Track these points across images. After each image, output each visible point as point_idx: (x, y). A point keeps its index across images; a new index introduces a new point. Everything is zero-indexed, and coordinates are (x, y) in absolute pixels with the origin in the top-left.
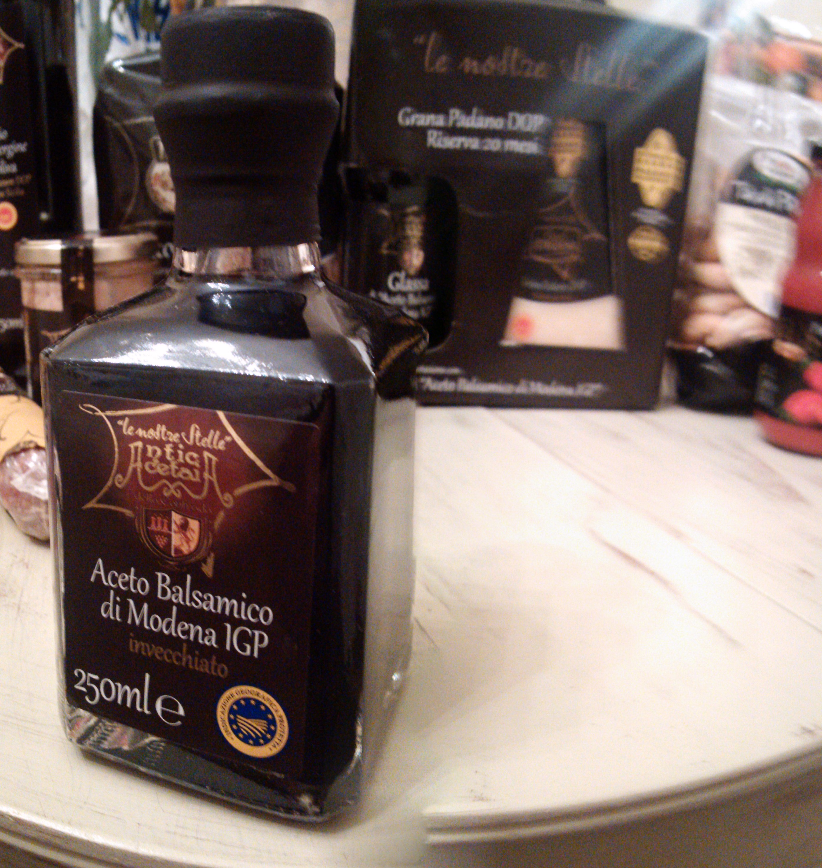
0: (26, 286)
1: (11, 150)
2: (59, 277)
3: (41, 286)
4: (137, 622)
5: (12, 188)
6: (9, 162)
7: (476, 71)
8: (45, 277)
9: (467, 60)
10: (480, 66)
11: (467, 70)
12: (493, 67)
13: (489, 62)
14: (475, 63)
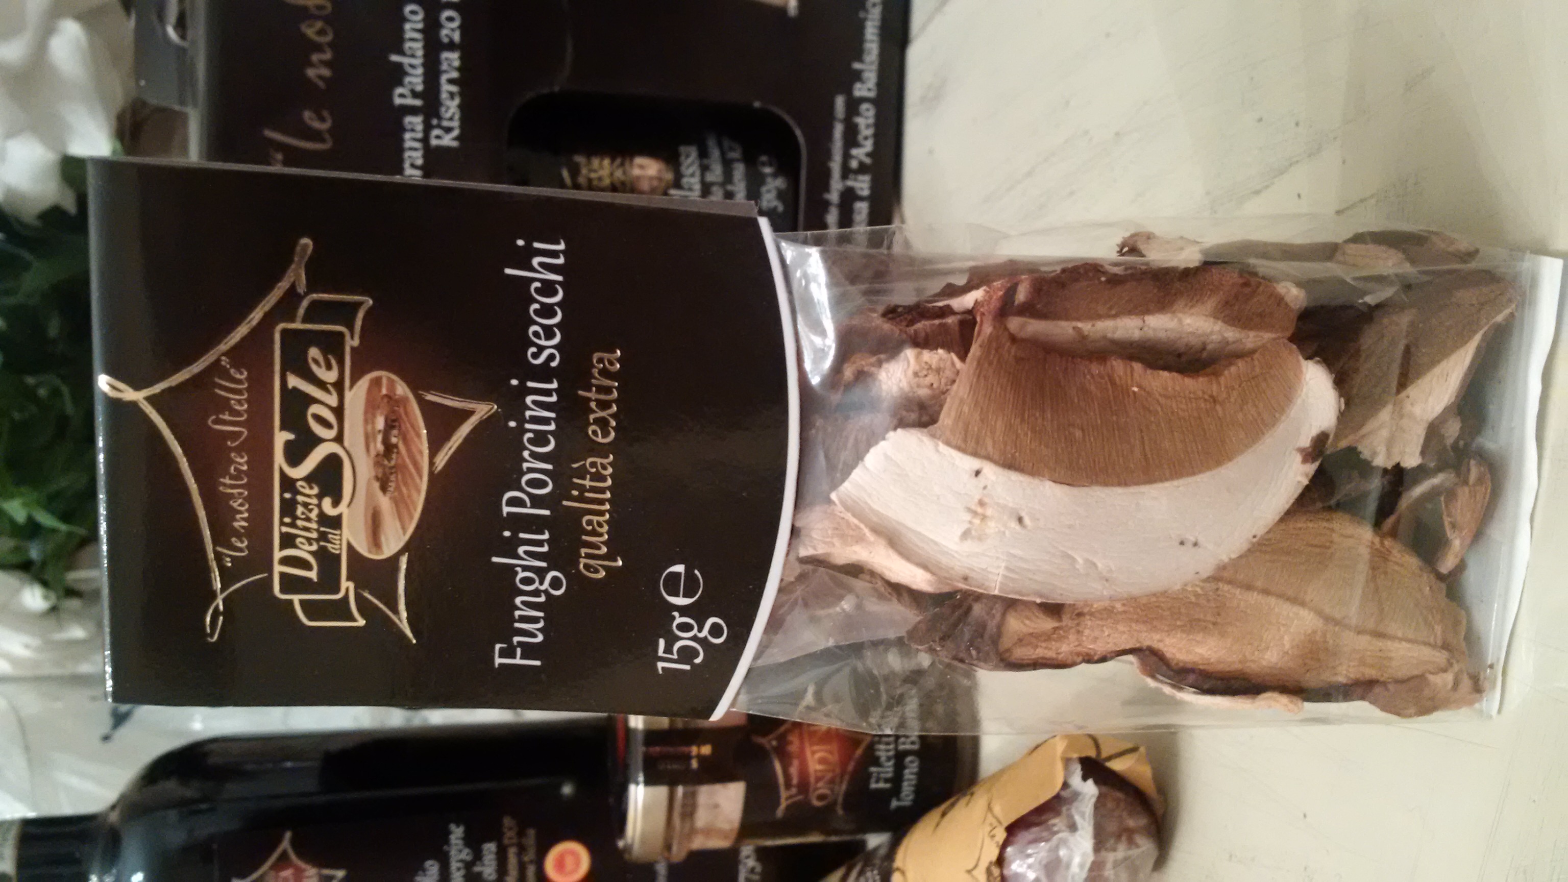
0: (699, 843)
1: (458, 852)
2: (690, 789)
3: (702, 818)
5: (522, 849)
6: (478, 856)
7: (328, 56)
8: (689, 811)
9: (311, 73)
10: (319, 48)
11: (326, 72)
12: (319, 25)
13: (310, 31)
14: (315, 58)
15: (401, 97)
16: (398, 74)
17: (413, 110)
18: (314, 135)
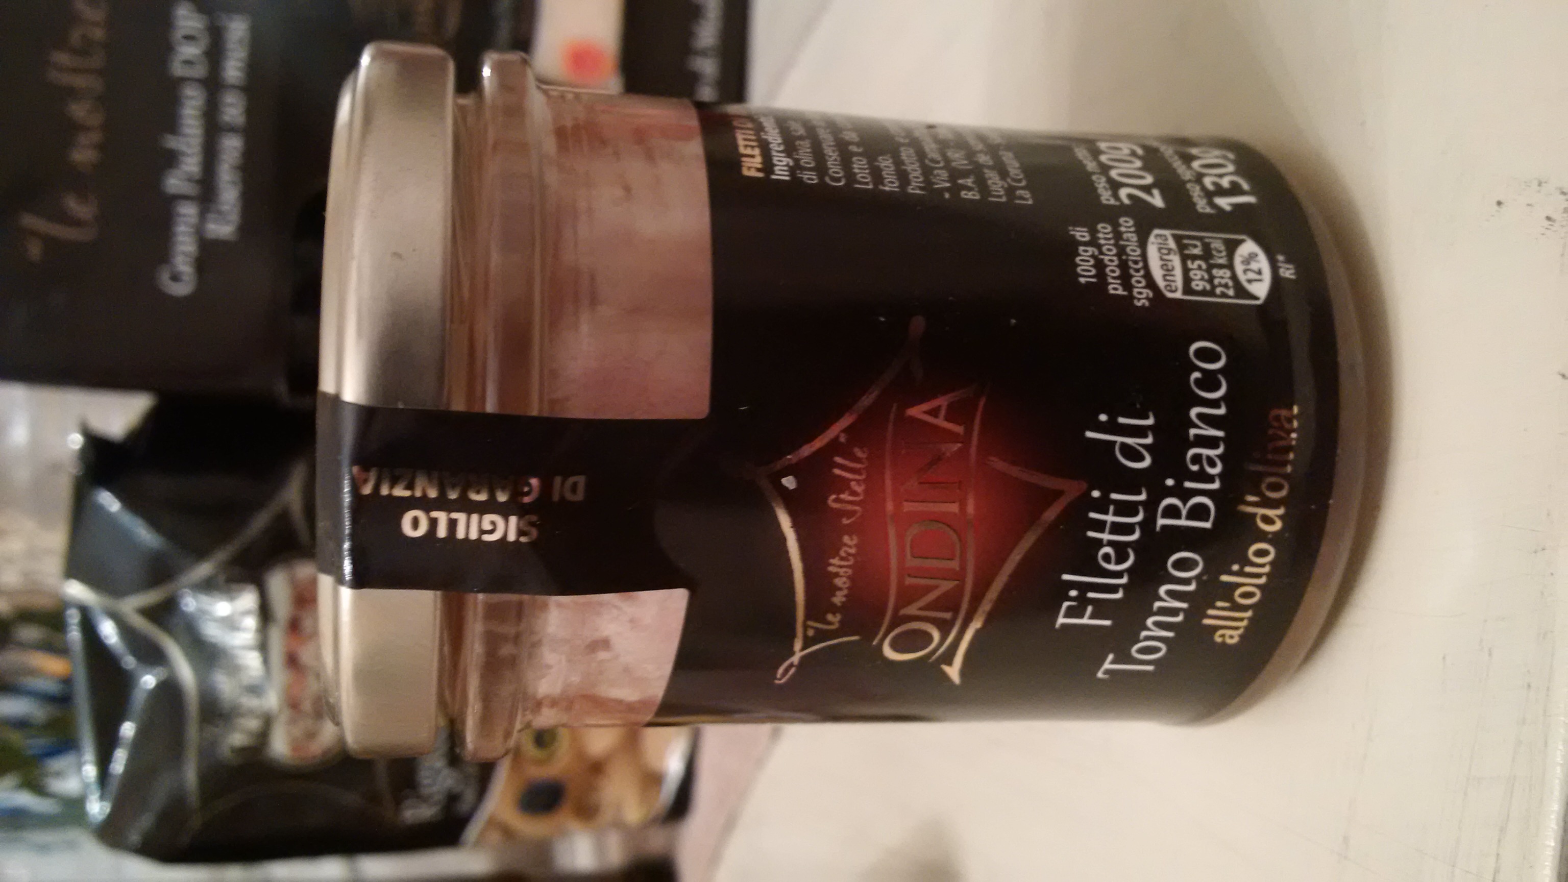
7: (95, 137)
9: (76, 155)
10: (85, 129)
11: (91, 155)
12: (88, 105)
13: (79, 111)
14: (83, 139)
15: (174, 183)
16: (171, 159)
17: (185, 198)
18: (78, 224)
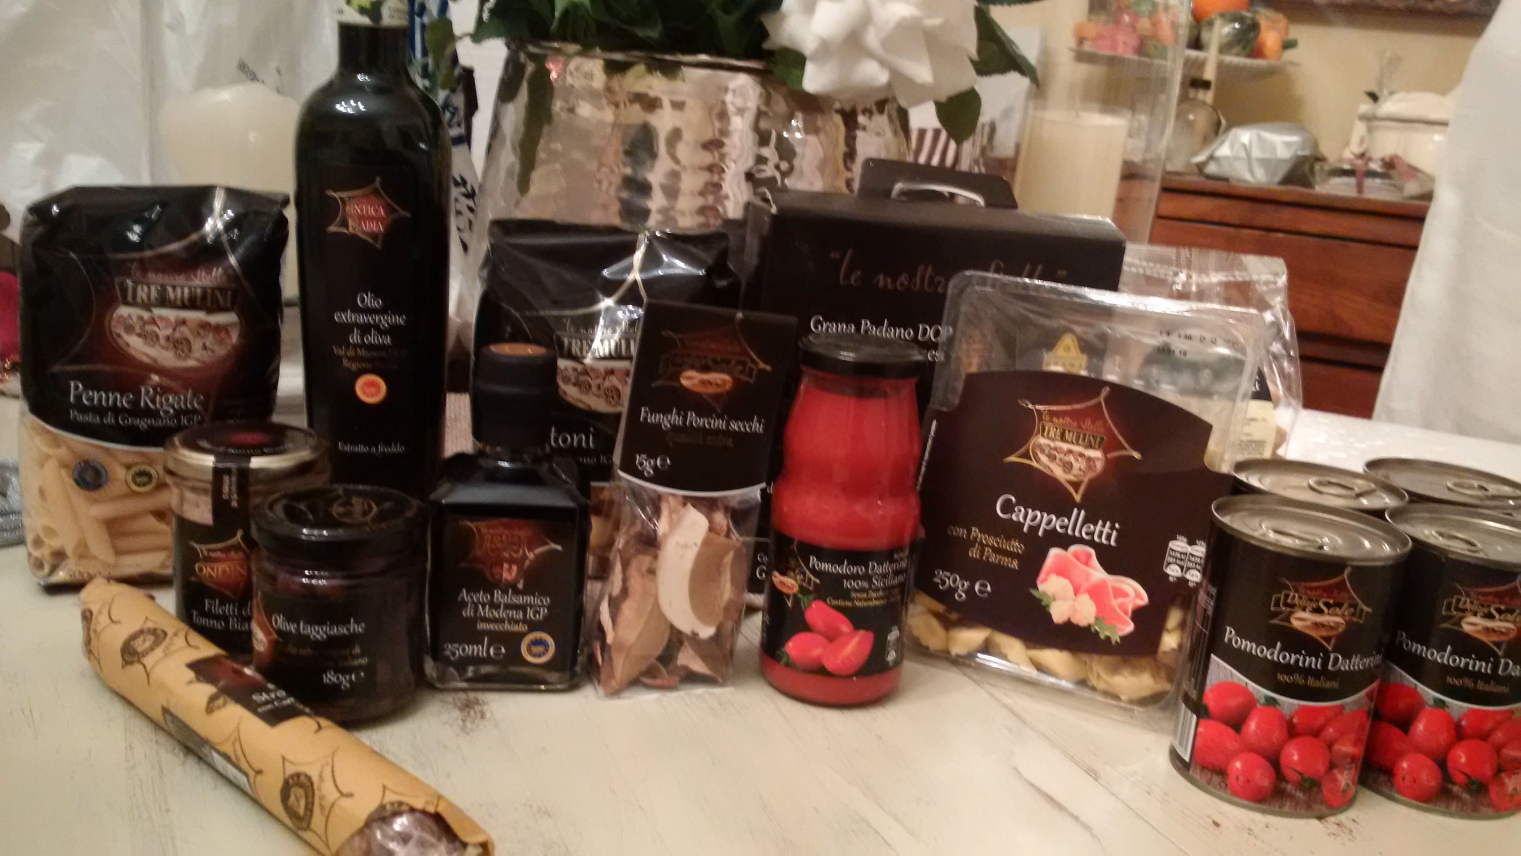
4: (482, 614)
7: (890, 286)
9: (881, 277)
10: (894, 281)
11: (881, 284)
12: (906, 283)
13: (903, 278)
14: (889, 280)
15: (865, 324)
16: (878, 323)
17: (858, 329)
18: (847, 276)
